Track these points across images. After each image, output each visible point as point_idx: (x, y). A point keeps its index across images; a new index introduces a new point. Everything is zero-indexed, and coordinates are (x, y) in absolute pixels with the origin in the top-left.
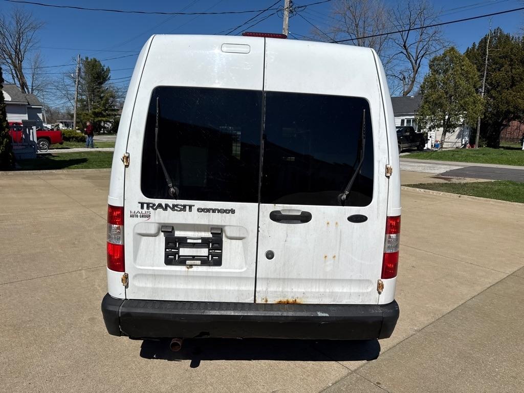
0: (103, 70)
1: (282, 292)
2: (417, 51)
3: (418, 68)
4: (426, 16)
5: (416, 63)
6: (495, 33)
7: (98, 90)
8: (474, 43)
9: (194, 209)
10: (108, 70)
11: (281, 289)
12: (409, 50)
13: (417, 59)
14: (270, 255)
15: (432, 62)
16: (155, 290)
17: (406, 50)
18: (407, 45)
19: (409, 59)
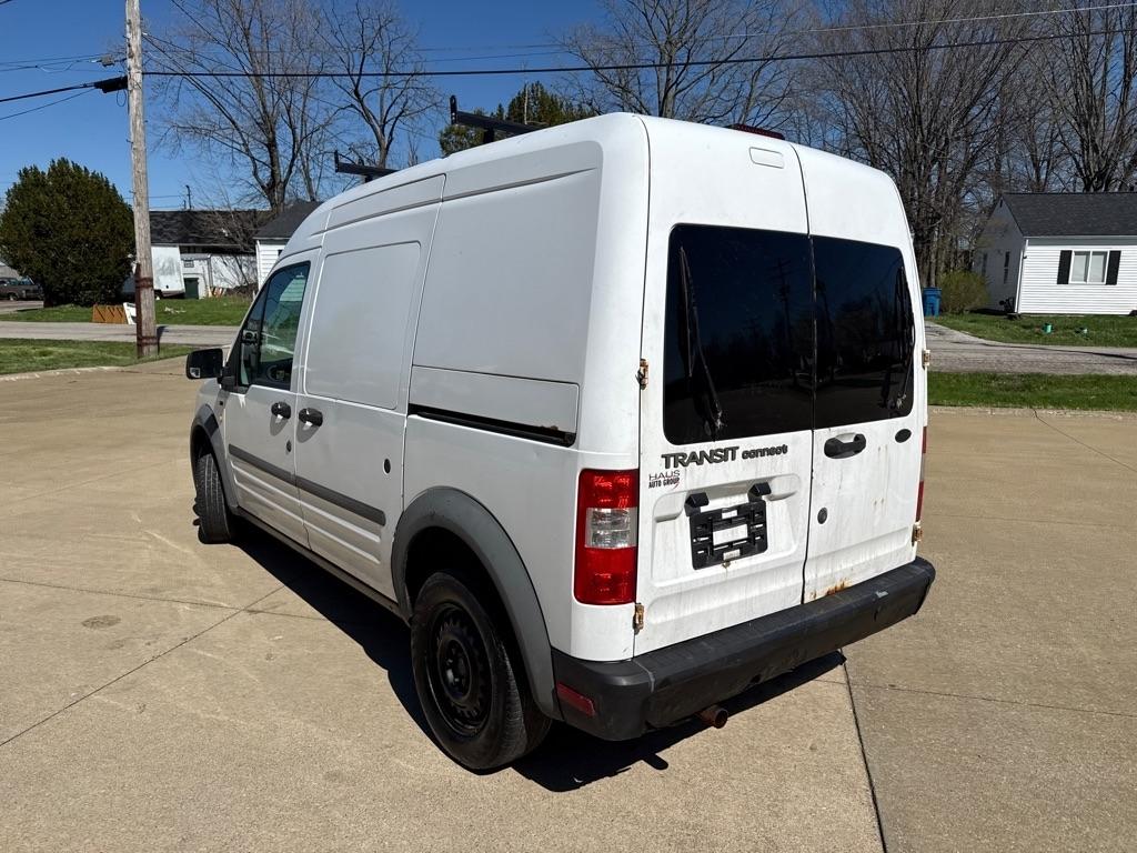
1: (832, 575)
2: (382, 107)
3: (389, 143)
4: (393, 36)
5: (383, 131)
6: (533, 91)
8: (500, 106)
9: (739, 453)
11: (830, 571)
12: (365, 103)
13: (385, 123)
14: (822, 517)
15: (445, 135)
16: (679, 623)
17: (361, 101)
18: (362, 94)
19: (369, 121)
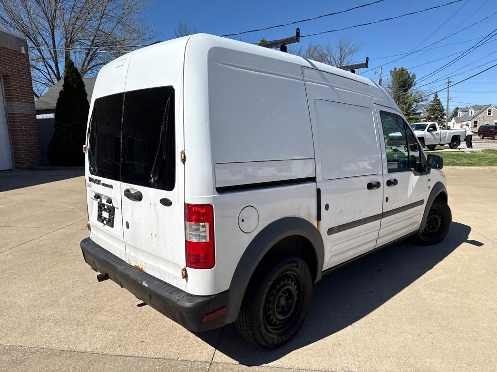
0: (409, 77)
7: (403, 96)
9: (101, 183)
10: (414, 76)
